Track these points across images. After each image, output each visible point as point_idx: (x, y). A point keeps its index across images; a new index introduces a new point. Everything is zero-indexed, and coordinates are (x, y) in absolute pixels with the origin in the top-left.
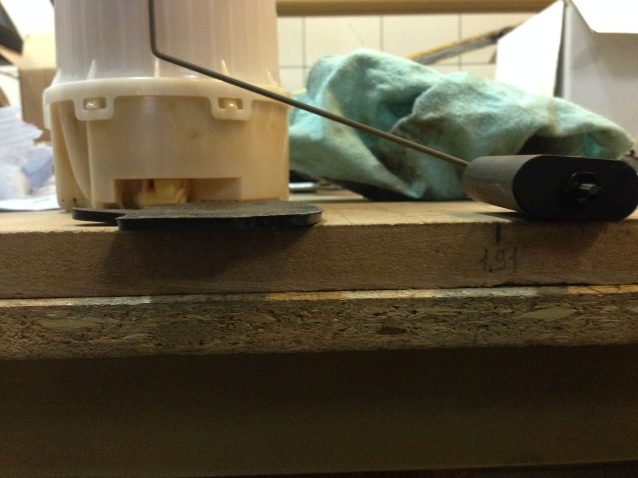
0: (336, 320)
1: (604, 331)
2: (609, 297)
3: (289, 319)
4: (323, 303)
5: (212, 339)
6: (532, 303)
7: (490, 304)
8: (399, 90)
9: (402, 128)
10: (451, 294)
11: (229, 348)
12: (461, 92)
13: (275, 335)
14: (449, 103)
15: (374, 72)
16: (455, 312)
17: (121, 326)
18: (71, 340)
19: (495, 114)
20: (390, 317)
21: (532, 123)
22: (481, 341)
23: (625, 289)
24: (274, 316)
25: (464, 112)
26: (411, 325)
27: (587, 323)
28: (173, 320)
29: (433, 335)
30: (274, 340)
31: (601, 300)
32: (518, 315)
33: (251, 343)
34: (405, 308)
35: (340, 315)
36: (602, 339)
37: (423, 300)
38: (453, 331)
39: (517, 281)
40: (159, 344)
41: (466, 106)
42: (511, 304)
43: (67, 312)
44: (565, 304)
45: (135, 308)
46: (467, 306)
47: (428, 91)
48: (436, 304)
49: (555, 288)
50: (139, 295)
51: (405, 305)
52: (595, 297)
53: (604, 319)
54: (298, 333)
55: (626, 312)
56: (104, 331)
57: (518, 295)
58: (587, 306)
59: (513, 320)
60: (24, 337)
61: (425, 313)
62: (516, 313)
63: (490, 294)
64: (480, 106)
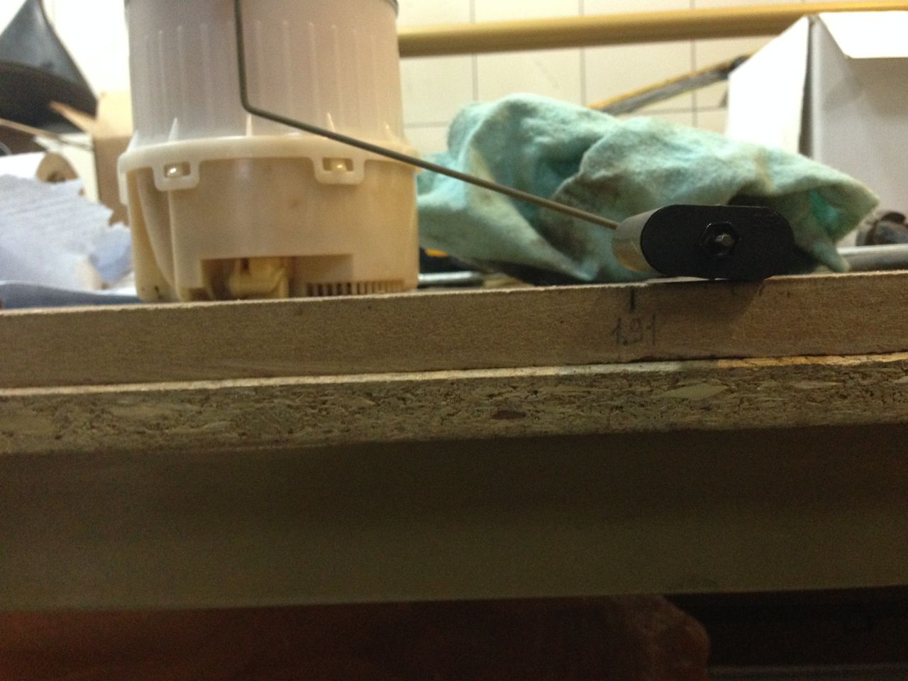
0: (444, 403)
1: (763, 412)
2: (767, 370)
3: (389, 403)
4: (428, 383)
5: (303, 428)
6: (674, 380)
7: (625, 381)
8: (563, 144)
9: (567, 191)
10: (579, 370)
11: (322, 436)
12: (642, 142)
13: (375, 421)
14: (626, 156)
15: (530, 122)
16: (584, 392)
17: (200, 413)
18: (146, 430)
19: (686, 170)
20: (507, 399)
21: (734, 178)
22: (615, 426)
23: (787, 361)
24: (373, 399)
25: (645, 168)
26: (531, 408)
27: (742, 402)
28: (259, 405)
29: (559, 420)
30: (373, 427)
31: (758, 374)
32: (656, 394)
33: (347, 431)
34: (524, 387)
35: (448, 397)
36: (761, 421)
37: (545, 378)
38: (582, 414)
39: (658, 355)
40: (244, 434)
41: (648, 160)
42: (648, 381)
43: (141, 398)
44: (713, 380)
45: (216, 392)
46: (597, 384)
47: (599, 143)
48: (560, 383)
49: (703, 361)
50: (221, 379)
51: (523, 385)
52: (749, 371)
53: (762, 397)
54: (399, 419)
55: (789, 388)
56: (182, 419)
57: (657, 370)
58: (741, 382)
59: (652, 400)
60: (93, 427)
61: (547, 393)
62: (655, 391)
63: (624, 370)
64: (667, 159)
